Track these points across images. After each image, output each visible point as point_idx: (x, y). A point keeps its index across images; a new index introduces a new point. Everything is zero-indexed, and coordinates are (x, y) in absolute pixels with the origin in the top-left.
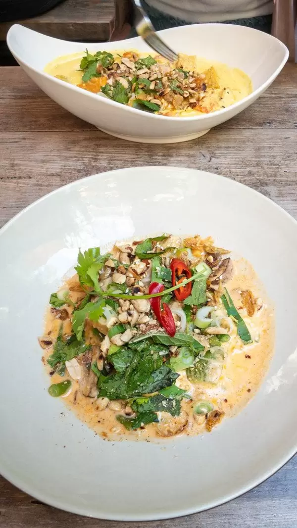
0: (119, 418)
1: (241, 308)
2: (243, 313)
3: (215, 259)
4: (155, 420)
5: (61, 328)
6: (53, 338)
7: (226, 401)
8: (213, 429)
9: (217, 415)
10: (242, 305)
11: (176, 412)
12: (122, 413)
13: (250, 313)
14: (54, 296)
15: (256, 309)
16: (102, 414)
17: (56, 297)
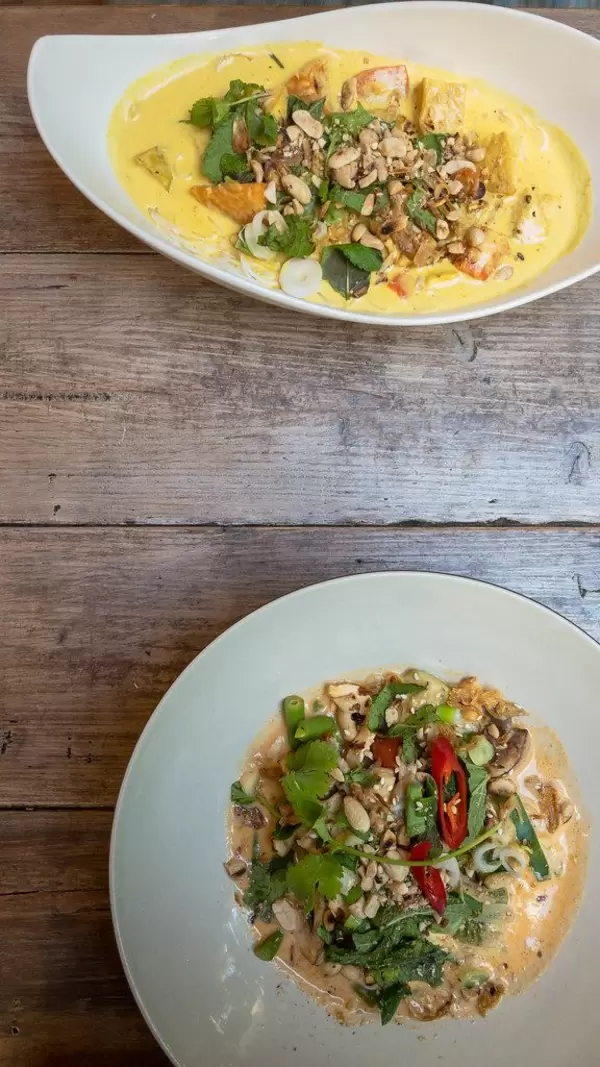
0: (357, 989)
1: (537, 817)
2: (540, 826)
3: (502, 732)
4: (408, 992)
5: (255, 842)
6: (245, 861)
7: (506, 965)
8: (489, 1013)
9: (494, 991)
10: (538, 811)
11: (435, 983)
12: (361, 981)
13: (552, 827)
14: (237, 787)
15: (561, 822)
16: (332, 981)
17: (240, 789)
